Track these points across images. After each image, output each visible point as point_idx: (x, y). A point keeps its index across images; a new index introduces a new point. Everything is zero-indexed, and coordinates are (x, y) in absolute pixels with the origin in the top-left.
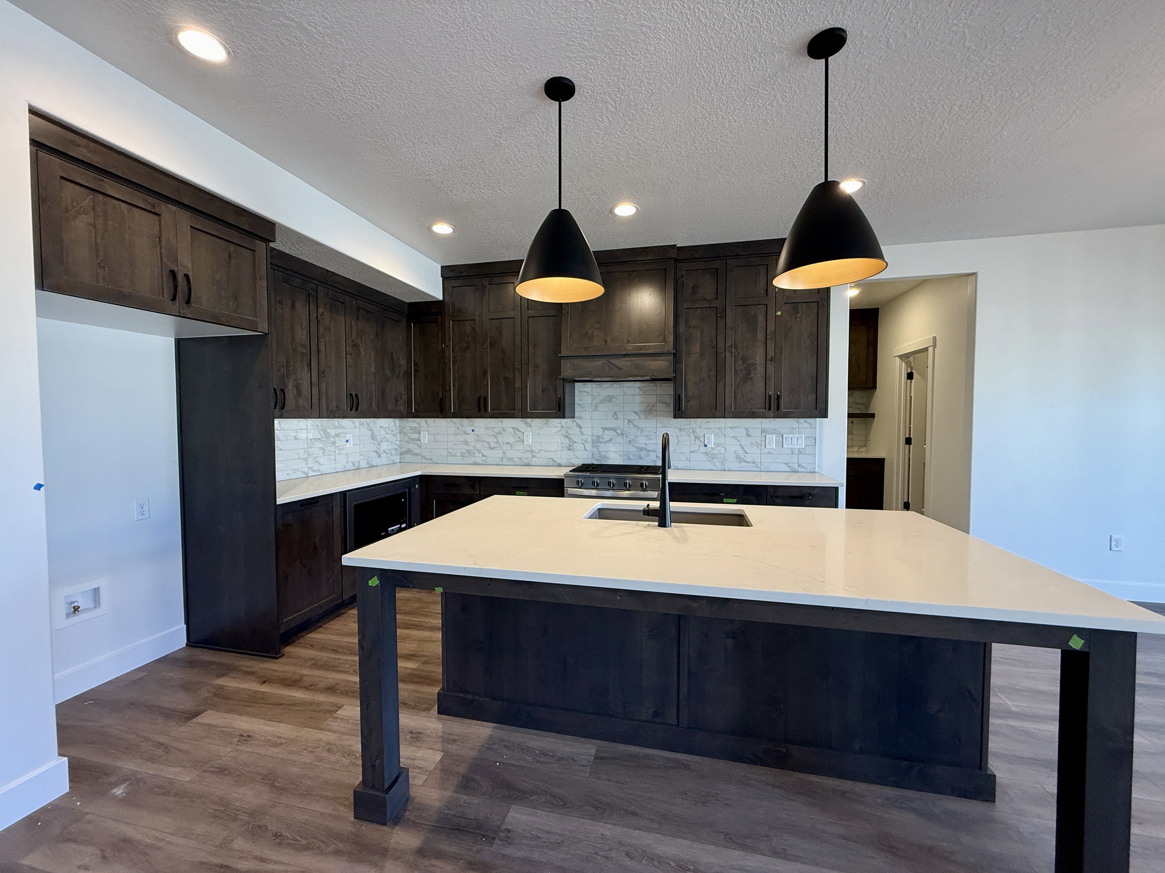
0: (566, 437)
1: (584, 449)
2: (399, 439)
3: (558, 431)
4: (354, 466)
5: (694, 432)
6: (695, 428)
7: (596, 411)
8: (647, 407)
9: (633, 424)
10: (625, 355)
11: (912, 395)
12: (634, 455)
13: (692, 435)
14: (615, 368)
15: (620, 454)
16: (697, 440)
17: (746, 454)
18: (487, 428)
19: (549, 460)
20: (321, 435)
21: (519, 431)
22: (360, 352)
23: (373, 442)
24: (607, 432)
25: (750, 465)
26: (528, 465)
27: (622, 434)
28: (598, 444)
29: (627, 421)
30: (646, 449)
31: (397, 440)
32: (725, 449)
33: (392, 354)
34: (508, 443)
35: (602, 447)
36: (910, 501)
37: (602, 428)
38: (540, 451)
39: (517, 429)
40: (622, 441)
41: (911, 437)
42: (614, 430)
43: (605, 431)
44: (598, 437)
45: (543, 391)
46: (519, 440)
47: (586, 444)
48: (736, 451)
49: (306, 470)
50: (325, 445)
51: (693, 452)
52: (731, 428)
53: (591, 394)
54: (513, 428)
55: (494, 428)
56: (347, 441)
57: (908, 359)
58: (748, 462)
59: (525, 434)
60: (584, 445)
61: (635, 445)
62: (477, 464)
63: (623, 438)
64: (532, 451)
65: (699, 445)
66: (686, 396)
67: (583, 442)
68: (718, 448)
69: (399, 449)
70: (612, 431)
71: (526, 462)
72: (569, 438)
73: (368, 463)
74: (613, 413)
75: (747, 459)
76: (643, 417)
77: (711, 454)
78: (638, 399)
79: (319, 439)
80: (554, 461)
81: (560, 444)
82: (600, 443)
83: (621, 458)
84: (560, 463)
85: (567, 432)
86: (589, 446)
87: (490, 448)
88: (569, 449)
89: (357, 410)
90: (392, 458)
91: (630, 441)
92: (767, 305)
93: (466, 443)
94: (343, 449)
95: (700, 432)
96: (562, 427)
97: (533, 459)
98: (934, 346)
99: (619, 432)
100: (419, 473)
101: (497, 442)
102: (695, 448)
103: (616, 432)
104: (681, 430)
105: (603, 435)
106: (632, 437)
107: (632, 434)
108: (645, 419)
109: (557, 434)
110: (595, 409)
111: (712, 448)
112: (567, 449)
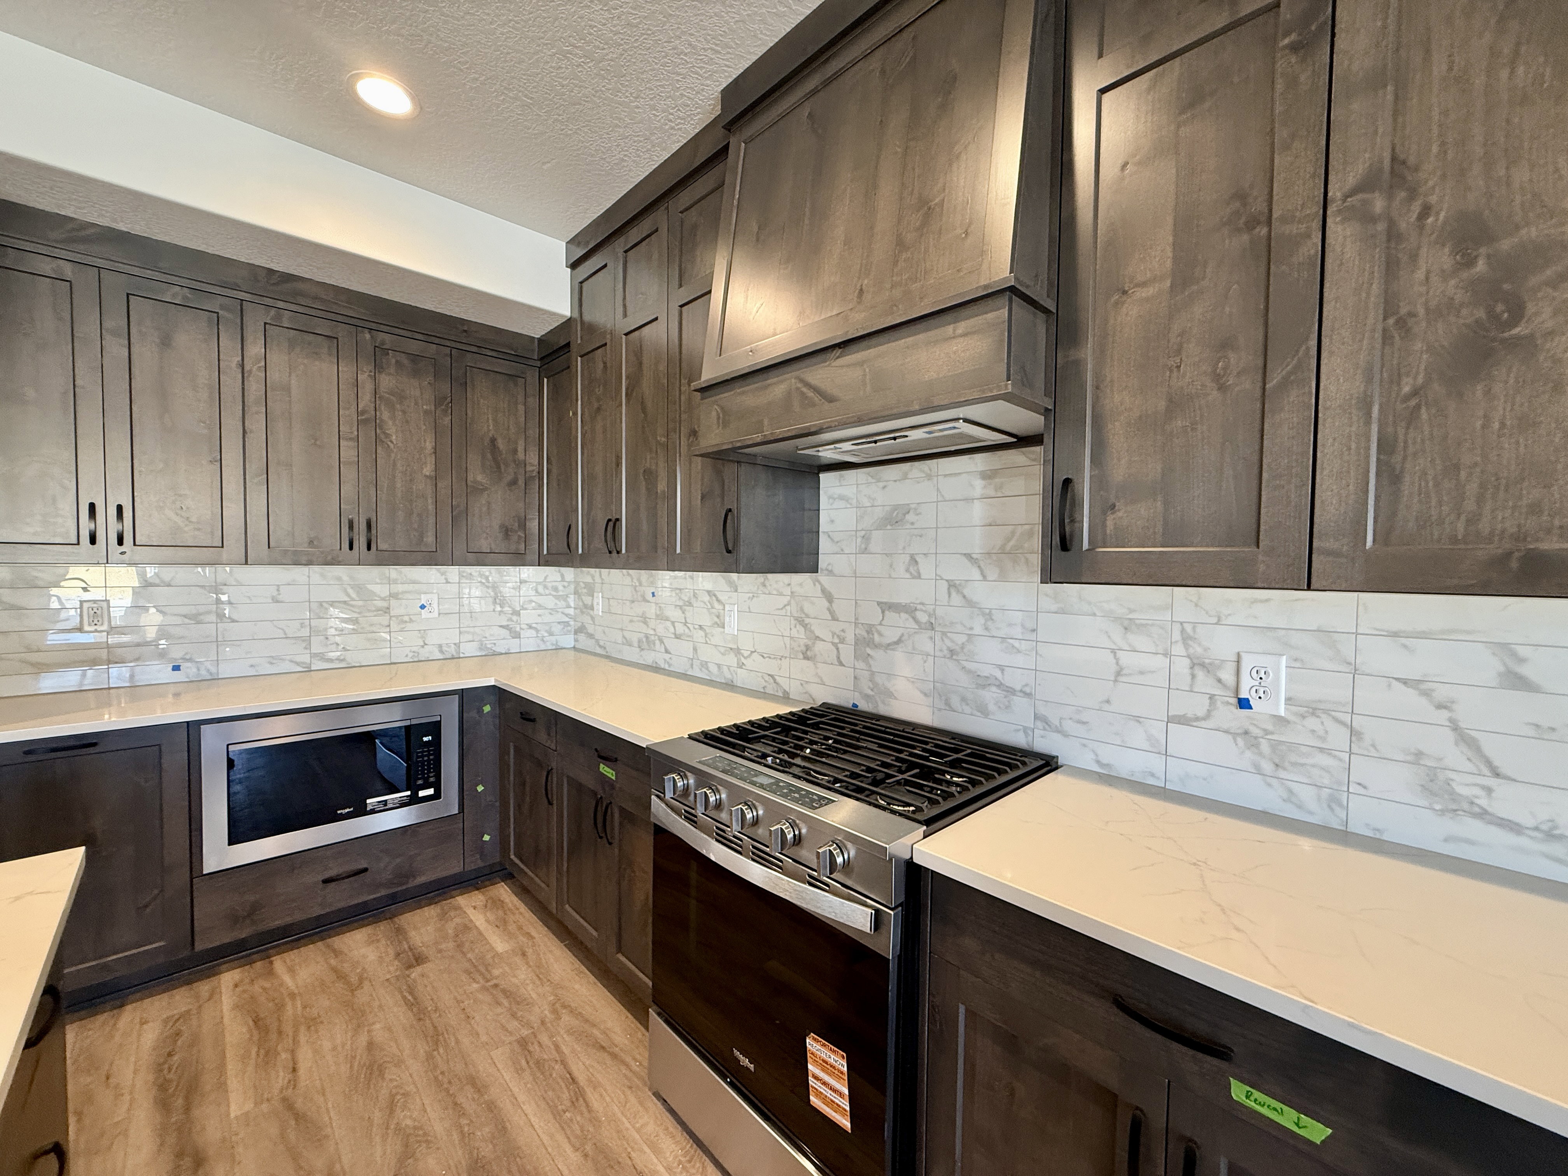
0: (801, 622)
1: (834, 661)
2: (572, 605)
3: (784, 606)
4: (441, 651)
5: (1186, 639)
6: (1194, 625)
7: (865, 551)
8: (1008, 539)
9: (964, 597)
12: (964, 699)
13: (1178, 649)
14: (817, 399)
15: (923, 687)
16: (1201, 675)
17: (1492, 782)
18: (673, 592)
19: (767, 678)
20: (348, 595)
21: (718, 600)
22: (388, 436)
23: (498, 608)
24: (889, 616)
25: (1523, 841)
26: (731, 685)
27: (931, 626)
28: (869, 651)
29: (945, 585)
30: (1000, 685)
31: (569, 607)
32: (1354, 734)
34: (701, 627)
35: (880, 661)
37: (879, 603)
38: (752, 652)
39: (715, 595)
40: (928, 647)
42: (909, 610)
43: (887, 612)
44: (870, 628)
45: (703, 498)
46: (717, 621)
47: (840, 646)
48: (1419, 754)
49: (306, 658)
50: (359, 613)
51: (1182, 720)
52: (1395, 635)
53: (855, 502)
54: (709, 594)
55: (681, 590)
56: (423, 607)
58: (1514, 827)
59: (727, 608)
60: (838, 649)
61: (969, 665)
62: (658, 667)
63: (932, 639)
64: (737, 651)
65: (1212, 697)
66: (1100, 483)
67: (836, 640)
68: (1312, 723)
69: (572, 623)
70: (904, 616)
71: (728, 675)
72: (806, 626)
73: (481, 647)
74: (908, 558)
76: (992, 573)
77: (1275, 746)
78: (979, 511)
79: (345, 602)
80: (775, 681)
81: (787, 642)
82: (877, 646)
85: (802, 610)
86: (847, 652)
87: (676, 636)
88: (806, 658)
89: (368, 548)
90: (553, 638)
91: (952, 652)
93: (645, 620)
94: (411, 621)
95: (1217, 642)
96: (793, 595)
97: (739, 674)
99: (923, 618)
100: (491, 682)
102: (1191, 705)
103: (915, 619)
104: (1128, 626)
105: (881, 624)
106: (961, 639)
107: (959, 628)
108: (1003, 577)
109: (783, 612)
110: (863, 546)
111: (1279, 720)
112: (801, 656)
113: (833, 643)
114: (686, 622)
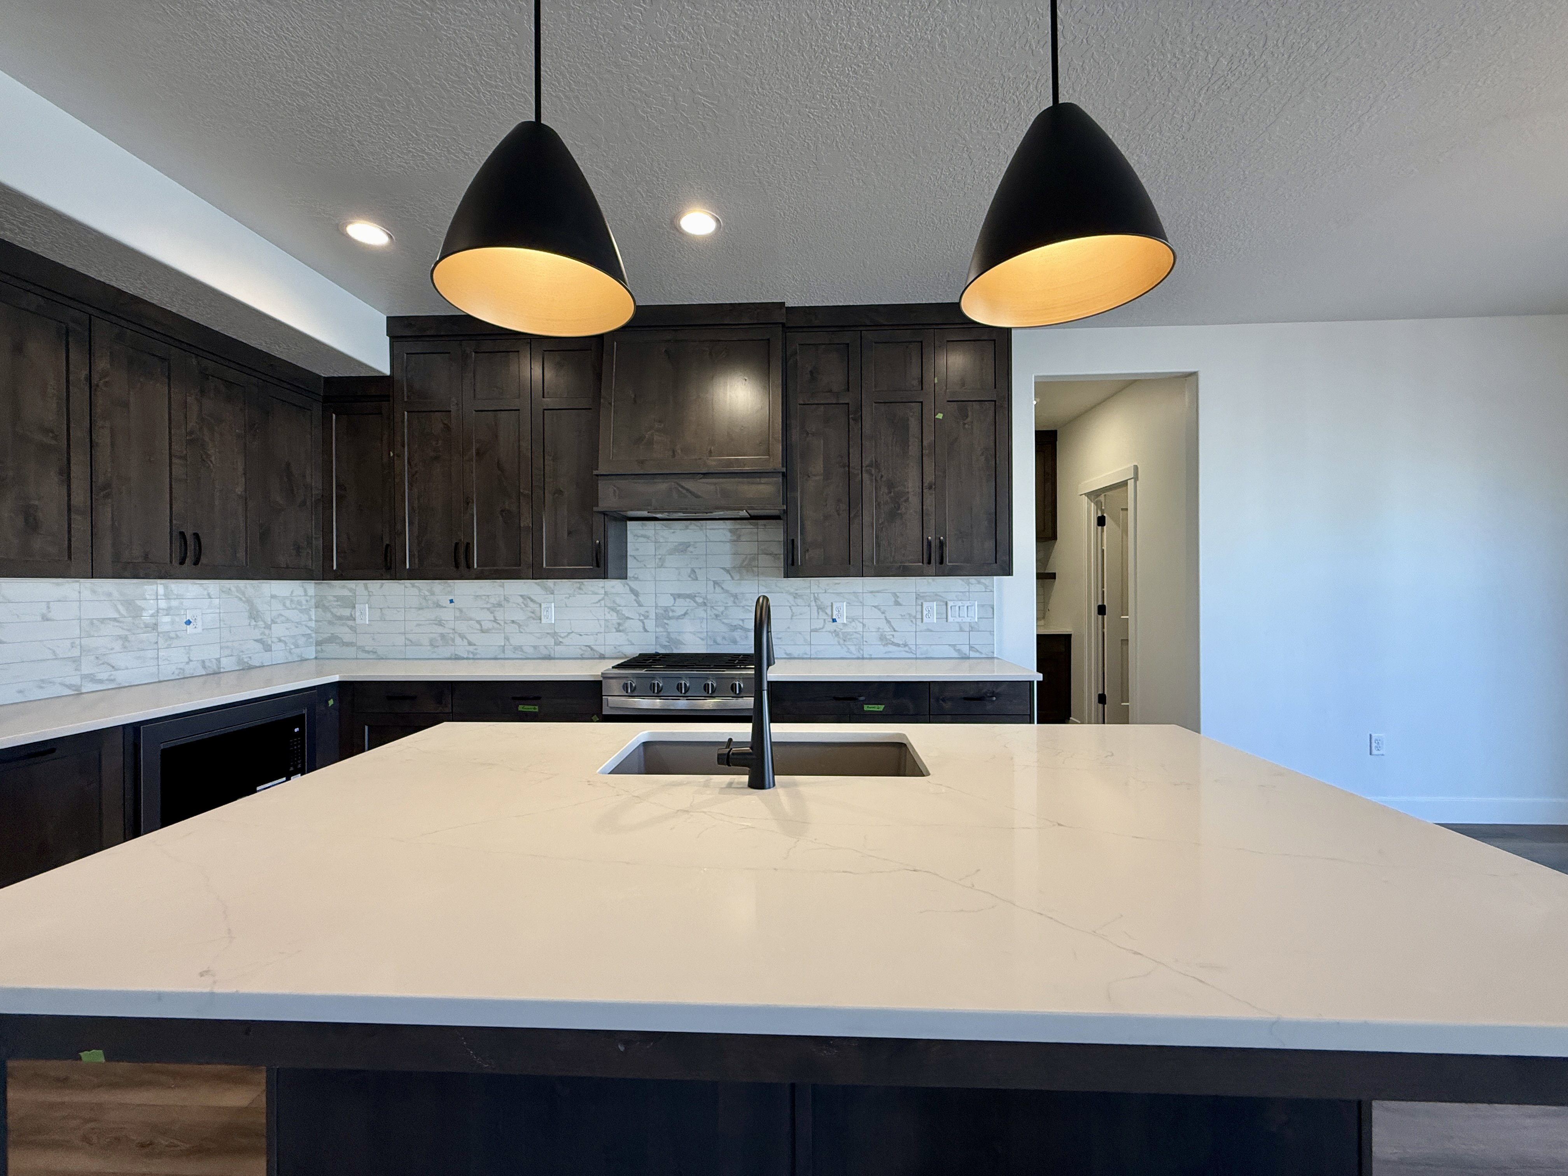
0: (613, 609)
1: (642, 630)
2: (313, 618)
3: (599, 601)
4: (204, 667)
5: (816, 599)
6: (818, 593)
7: (661, 566)
8: (744, 561)
9: (722, 588)
10: (705, 475)
11: (1105, 548)
12: (724, 638)
13: (813, 604)
14: (689, 495)
15: (702, 636)
16: (821, 613)
17: (894, 633)
18: (477, 597)
19: (584, 648)
20: (119, 612)
21: (532, 600)
22: (208, 456)
23: (253, 623)
24: (680, 601)
25: (901, 649)
26: (549, 658)
27: (705, 604)
28: (665, 621)
29: (712, 583)
30: (742, 628)
31: (311, 620)
32: (864, 625)
33: (288, 465)
34: (513, 622)
35: (673, 626)
36: (1106, 693)
37: (671, 594)
38: (569, 633)
39: (530, 598)
40: (703, 615)
41: (1105, 604)
42: (692, 597)
43: (677, 600)
44: (666, 609)
45: (569, 533)
46: (533, 615)
47: (645, 621)
48: (879, 628)
49: (76, 680)
50: (129, 630)
51: (816, 630)
52: (872, 592)
53: (653, 539)
54: (522, 596)
55: (488, 596)
56: (188, 623)
57: (1098, 499)
58: (898, 645)
59: (543, 606)
60: (643, 623)
61: (725, 621)
62: (457, 658)
63: (706, 611)
64: (554, 634)
65: (825, 620)
66: (803, 542)
67: (642, 618)
68: (853, 624)
69: (313, 635)
70: (688, 600)
71: (545, 652)
72: (617, 612)
73: (240, 661)
74: (689, 570)
75: (895, 641)
76: (737, 577)
77: (843, 633)
78: (728, 547)
79: (115, 620)
80: (592, 649)
81: (602, 623)
82: (670, 618)
83: (704, 642)
84: (603, 653)
85: (614, 602)
86: (650, 624)
87: (482, 631)
88: (618, 631)
89: (196, 563)
90: (298, 651)
91: (717, 616)
92: (922, 402)
93: (440, 623)
94: (177, 637)
95: (825, 600)
96: (606, 593)
97: (557, 648)
98: (1136, 478)
99: (700, 600)
100: (336, 678)
101: (495, 621)
102: (818, 624)
103: (695, 602)
104: (796, 596)
105: (673, 606)
106: (721, 609)
107: (720, 604)
108: (741, 579)
109: (598, 605)
110: (660, 564)
111: (844, 624)
112: (615, 630)
113: (639, 620)
114: (496, 619)
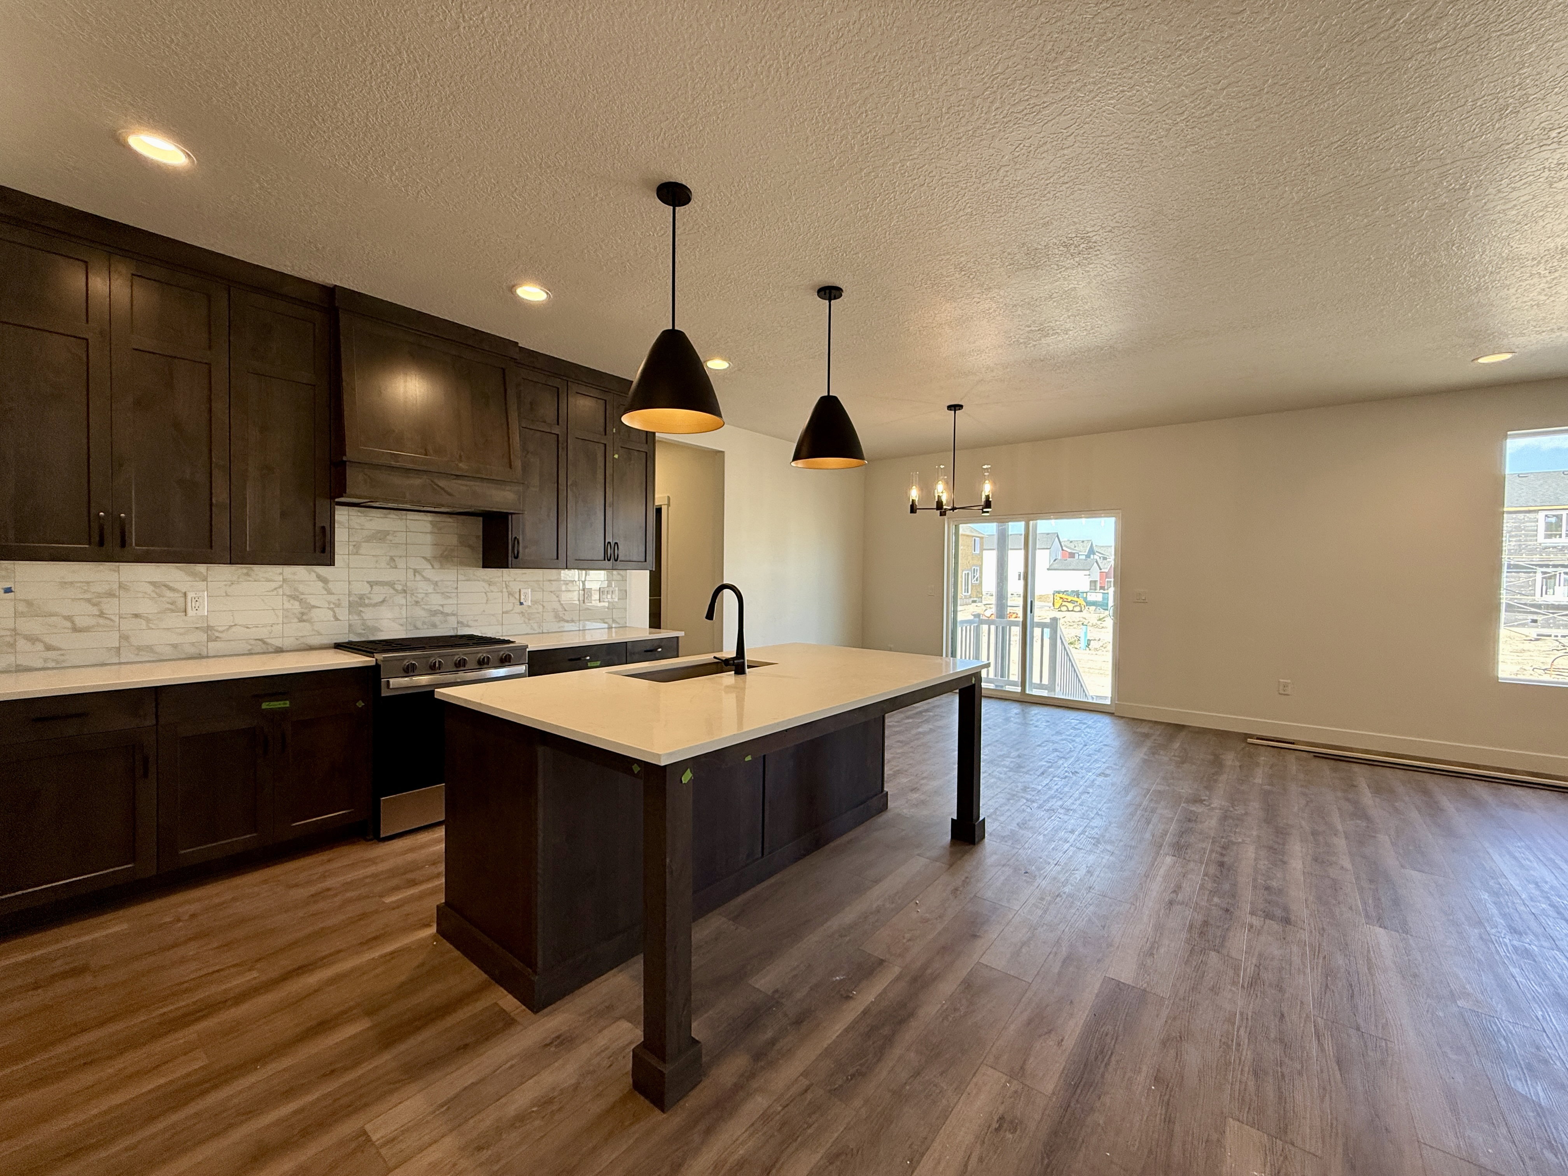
0: (295, 598)
1: (332, 619)
3: (275, 589)
5: (507, 586)
6: (509, 582)
7: (357, 554)
8: (444, 551)
9: (423, 576)
10: (458, 477)
12: (424, 623)
13: (505, 590)
15: (402, 621)
16: (511, 597)
17: (565, 612)
18: (64, 584)
19: (253, 642)
21: (171, 588)
24: (376, 588)
25: (569, 624)
26: (200, 657)
27: (405, 591)
28: (361, 609)
29: (412, 571)
30: (442, 613)
32: (543, 607)
34: (136, 616)
35: (369, 614)
37: (368, 582)
38: (231, 626)
39: (166, 586)
40: (403, 601)
42: (391, 584)
43: (374, 587)
44: (361, 597)
45: (283, 514)
46: (171, 606)
47: (336, 609)
48: (555, 609)
51: (507, 612)
52: (548, 581)
53: (347, 525)
54: (152, 583)
55: (88, 583)
58: (567, 621)
59: (190, 595)
60: (334, 612)
61: (426, 607)
62: (21, 669)
63: (406, 597)
64: (209, 628)
65: (514, 603)
66: (524, 540)
67: (332, 606)
68: (536, 606)
70: (386, 587)
71: (192, 650)
72: (300, 601)
74: (387, 558)
75: (566, 618)
76: (437, 565)
77: (528, 614)
78: (429, 538)
80: (265, 643)
81: (280, 613)
82: (367, 606)
83: (401, 628)
84: (280, 646)
85: (296, 589)
86: (342, 612)
87: (75, 629)
88: (301, 621)
91: (417, 602)
92: (605, 444)
95: (515, 586)
96: (284, 580)
97: (211, 645)
98: (669, 505)
99: (399, 588)
101: (102, 615)
102: (509, 607)
103: (394, 589)
104: (490, 583)
105: (370, 593)
106: (420, 596)
107: (421, 591)
108: (442, 567)
109: (275, 593)
110: (355, 551)
111: (529, 607)
112: (296, 620)
113: (328, 608)
114: (102, 613)
